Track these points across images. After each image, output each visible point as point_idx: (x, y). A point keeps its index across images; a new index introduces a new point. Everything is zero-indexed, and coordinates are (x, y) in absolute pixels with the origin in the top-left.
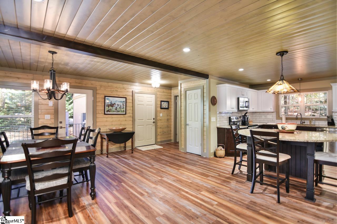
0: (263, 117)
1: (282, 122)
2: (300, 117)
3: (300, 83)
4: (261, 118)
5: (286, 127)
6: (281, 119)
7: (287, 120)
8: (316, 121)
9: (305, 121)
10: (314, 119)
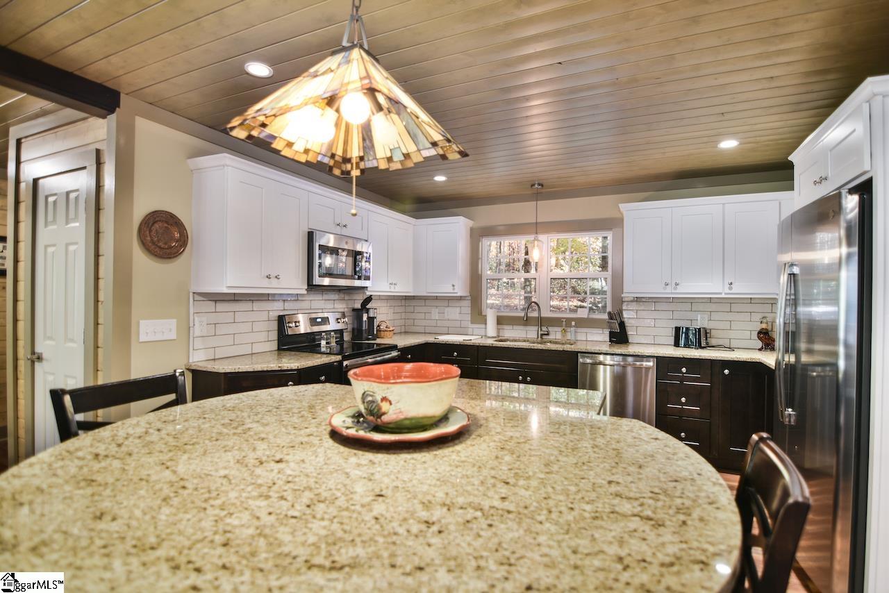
0: (435, 314)
1: (486, 331)
2: (535, 314)
3: (537, 201)
4: (428, 316)
5: (384, 399)
6: (484, 321)
7: (500, 327)
8: (579, 330)
9: (551, 329)
10: (573, 323)
